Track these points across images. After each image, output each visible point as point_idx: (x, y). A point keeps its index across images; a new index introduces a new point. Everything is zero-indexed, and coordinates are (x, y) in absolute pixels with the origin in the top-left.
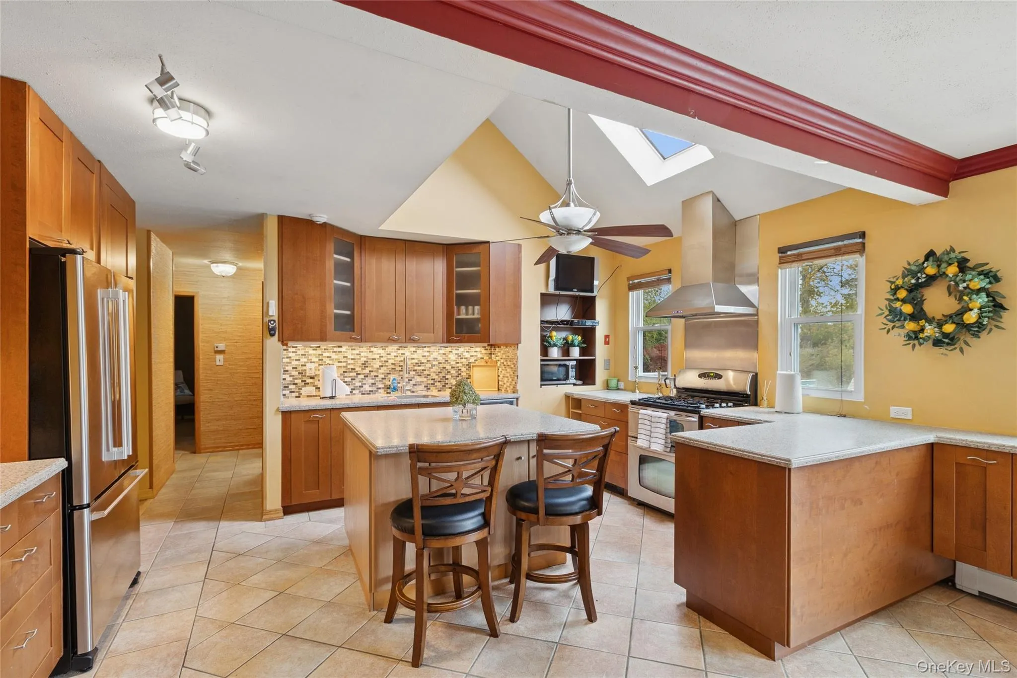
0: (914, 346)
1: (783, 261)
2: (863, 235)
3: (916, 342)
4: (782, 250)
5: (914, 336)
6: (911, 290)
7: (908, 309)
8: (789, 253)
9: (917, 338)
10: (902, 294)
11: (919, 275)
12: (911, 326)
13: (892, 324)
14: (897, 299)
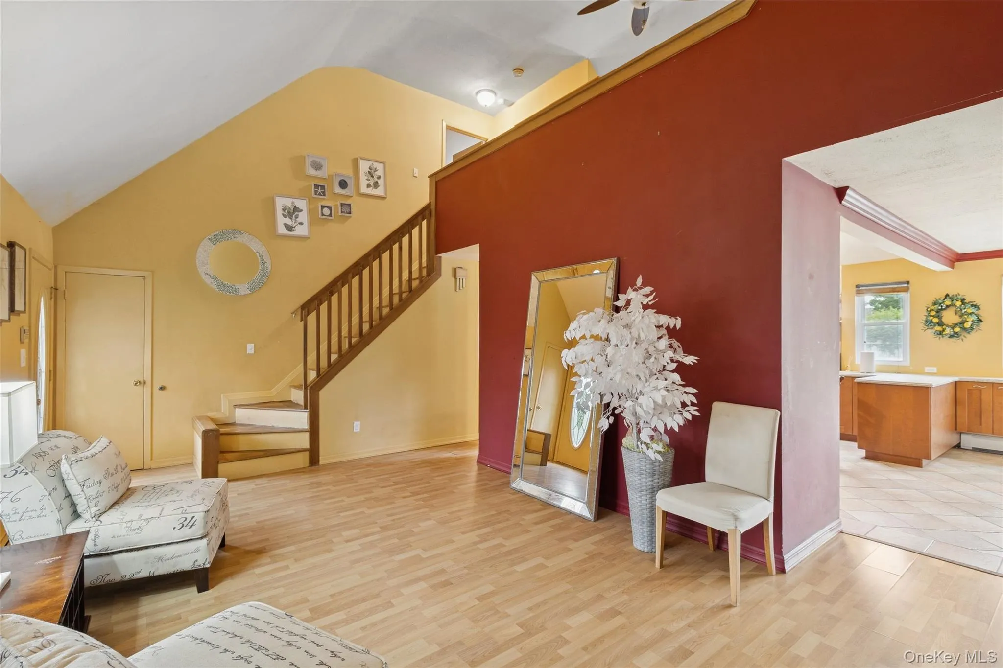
0: (940, 338)
1: (859, 292)
2: (908, 283)
3: (941, 336)
4: (857, 286)
5: (940, 333)
6: (938, 311)
7: (936, 320)
8: (861, 288)
9: (940, 334)
10: (933, 313)
11: (942, 305)
12: (938, 328)
13: (927, 327)
14: (931, 316)
